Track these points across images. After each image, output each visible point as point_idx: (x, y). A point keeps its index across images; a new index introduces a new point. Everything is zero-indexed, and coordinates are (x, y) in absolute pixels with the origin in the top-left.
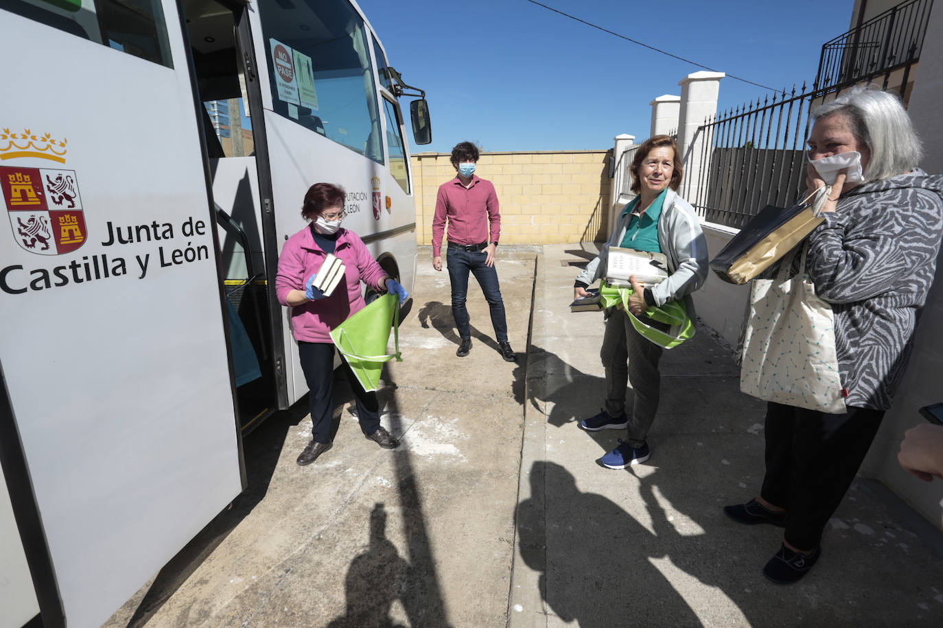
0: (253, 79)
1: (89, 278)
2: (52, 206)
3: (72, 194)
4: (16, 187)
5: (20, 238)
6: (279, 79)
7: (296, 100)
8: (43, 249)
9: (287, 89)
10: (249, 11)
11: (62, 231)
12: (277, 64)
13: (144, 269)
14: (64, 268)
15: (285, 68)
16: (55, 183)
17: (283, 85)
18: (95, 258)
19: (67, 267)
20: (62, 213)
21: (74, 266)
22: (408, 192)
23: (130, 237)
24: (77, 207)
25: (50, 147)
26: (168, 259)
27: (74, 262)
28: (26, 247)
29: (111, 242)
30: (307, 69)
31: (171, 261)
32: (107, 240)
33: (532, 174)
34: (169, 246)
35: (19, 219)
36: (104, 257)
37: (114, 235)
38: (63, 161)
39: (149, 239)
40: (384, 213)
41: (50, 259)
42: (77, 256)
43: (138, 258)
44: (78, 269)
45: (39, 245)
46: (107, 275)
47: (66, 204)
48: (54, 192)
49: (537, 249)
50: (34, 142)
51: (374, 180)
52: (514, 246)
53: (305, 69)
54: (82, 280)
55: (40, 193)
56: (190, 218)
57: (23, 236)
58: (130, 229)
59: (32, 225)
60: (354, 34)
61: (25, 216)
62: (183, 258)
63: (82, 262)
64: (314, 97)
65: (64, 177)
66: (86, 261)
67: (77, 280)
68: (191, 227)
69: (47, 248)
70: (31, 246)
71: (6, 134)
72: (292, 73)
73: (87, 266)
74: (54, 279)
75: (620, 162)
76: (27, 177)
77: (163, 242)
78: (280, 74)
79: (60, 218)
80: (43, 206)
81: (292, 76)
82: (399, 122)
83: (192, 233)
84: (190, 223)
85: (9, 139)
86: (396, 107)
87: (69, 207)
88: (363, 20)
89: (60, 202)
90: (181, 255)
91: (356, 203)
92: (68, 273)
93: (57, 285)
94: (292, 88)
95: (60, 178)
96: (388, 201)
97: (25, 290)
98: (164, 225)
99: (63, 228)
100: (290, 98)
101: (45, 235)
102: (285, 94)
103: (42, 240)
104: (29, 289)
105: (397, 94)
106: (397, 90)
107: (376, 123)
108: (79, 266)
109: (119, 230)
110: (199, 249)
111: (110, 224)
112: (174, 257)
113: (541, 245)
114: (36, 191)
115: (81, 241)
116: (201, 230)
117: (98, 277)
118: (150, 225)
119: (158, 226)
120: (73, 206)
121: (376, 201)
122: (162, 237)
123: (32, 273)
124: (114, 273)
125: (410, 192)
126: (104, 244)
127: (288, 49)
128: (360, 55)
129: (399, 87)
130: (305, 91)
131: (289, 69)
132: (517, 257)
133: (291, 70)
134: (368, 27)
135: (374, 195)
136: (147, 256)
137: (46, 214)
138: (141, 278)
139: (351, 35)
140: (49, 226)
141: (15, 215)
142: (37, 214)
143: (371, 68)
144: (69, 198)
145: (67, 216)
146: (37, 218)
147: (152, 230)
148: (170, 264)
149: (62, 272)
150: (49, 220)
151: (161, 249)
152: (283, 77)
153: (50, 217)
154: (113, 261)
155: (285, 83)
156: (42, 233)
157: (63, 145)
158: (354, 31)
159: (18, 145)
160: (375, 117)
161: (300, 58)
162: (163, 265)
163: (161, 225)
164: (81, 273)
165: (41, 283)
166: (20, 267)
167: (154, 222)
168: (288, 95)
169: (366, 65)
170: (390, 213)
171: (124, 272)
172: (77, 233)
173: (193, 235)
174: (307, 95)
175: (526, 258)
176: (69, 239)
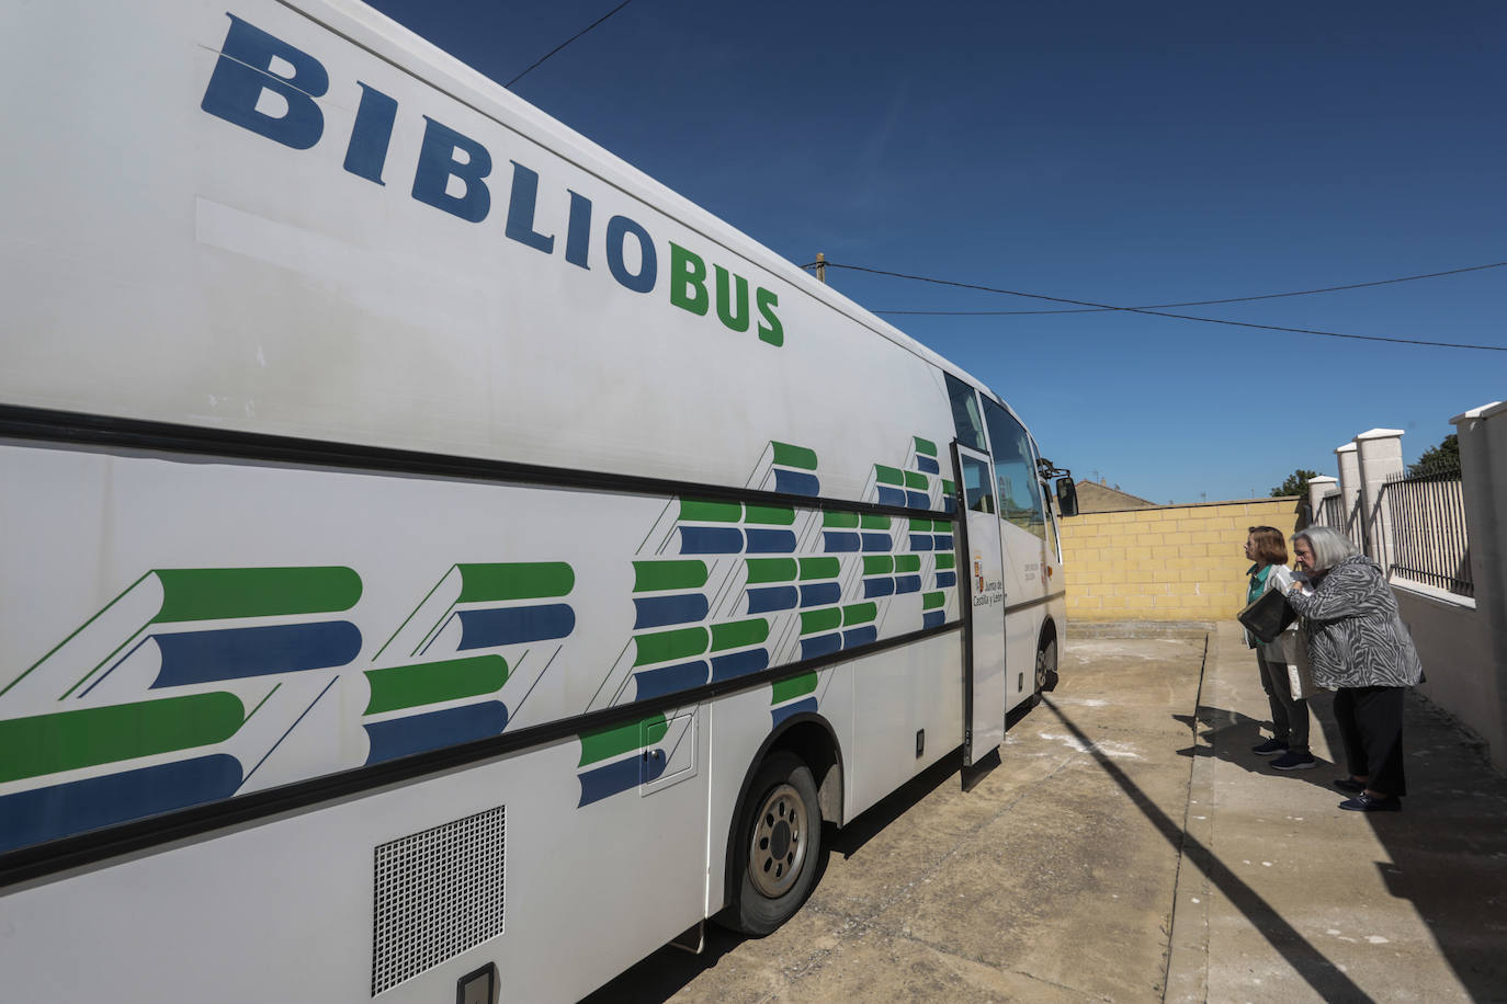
33: (1191, 532)
49: (1208, 626)
51: (1042, 553)
52: (1173, 623)
75: (1320, 511)
105: (1046, 476)
106: (1047, 474)
113: (1213, 621)
129: (1049, 472)
132: (1180, 635)
175: (1193, 637)
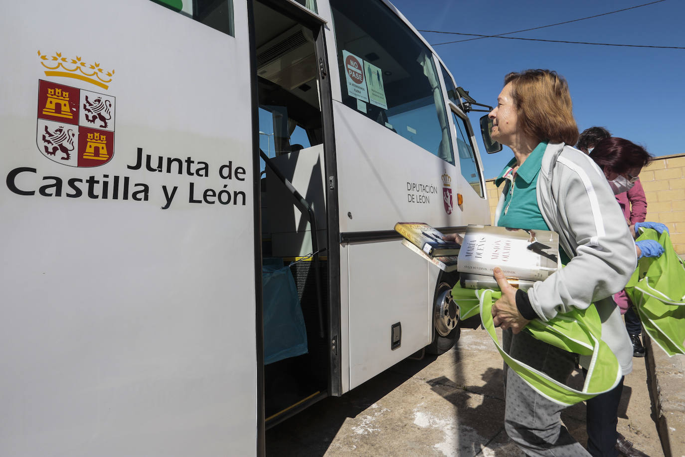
0: (325, 77)
1: (105, 196)
2: (83, 122)
3: (107, 116)
4: (52, 100)
5: (42, 144)
6: (349, 80)
7: (365, 98)
8: (63, 158)
9: (357, 89)
10: (325, 29)
11: (88, 146)
12: (348, 69)
13: (169, 200)
14: (81, 181)
15: (355, 73)
16: (93, 104)
17: (353, 85)
18: (116, 179)
19: (84, 181)
20: (93, 131)
21: (92, 181)
22: (482, 196)
23: (160, 166)
24: (110, 128)
25: (97, 73)
26: (198, 195)
27: (92, 178)
28: (46, 154)
29: (138, 166)
30: (377, 76)
31: (202, 199)
32: (134, 164)
34: (201, 184)
35: (46, 128)
36: (127, 180)
37: (141, 160)
38: (106, 87)
39: (180, 172)
40: (456, 209)
41: (68, 170)
42: (97, 172)
43: (164, 188)
44: (95, 184)
45: (60, 153)
46: (126, 197)
47: (98, 124)
48: (89, 111)
50: (82, 68)
51: (445, 176)
53: (375, 77)
54: (97, 197)
55: (75, 109)
56: (230, 163)
57: (46, 143)
58: (161, 159)
59: (58, 134)
60: (424, 64)
61: (53, 126)
62: (216, 199)
63: (102, 180)
64: (383, 99)
65: (103, 100)
66: (106, 179)
67: (91, 195)
68: (229, 171)
69: (68, 158)
70: (51, 153)
71: (58, 57)
72: (362, 77)
73: (106, 184)
74: (66, 189)
76: (66, 94)
77: (195, 179)
78: (351, 76)
79: (89, 135)
80: (75, 121)
81: (362, 79)
82: (469, 134)
83: (230, 176)
84: (230, 166)
85: (60, 61)
86: (466, 122)
87: (101, 126)
88: (431, 52)
89: (93, 121)
90: (214, 195)
91: (426, 194)
92: (84, 187)
93: (68, 195)
94: (361, 88)
95: (99, 101)
96: (460, 198)
97: (32, 193)
98: (199, 163)
99: (89, 144)
100: (360, 96)
101: (69, 147)
102: (355, 92)
103: (65, 150)
104: (37, 193)
105: (466, 110)
106: (466, 107)
107: (446, 130)
108: (98, 182)
109: (149, 157)
110: (236, 194)
111: (140, 151)
112: (205, 195)
114: (71, 107)
115: (106, 159)
116: (240, 176)
117: (115, 196)
118: (183, 160)
119: (193, 162)
120: (106, 126)
121: (447, 197)
122: (195, 174)
123: (45, 178)
124: (134, 196)
125: (483, 196)
126: (129, 167)
127: (360, 60)
128: (430, 78)
129: (467, 104)
130: (374, 93)
131: (359, 74)
133: (362, 75)
134: (436, 58)
135: (445, 190)
136: (175, 189)
137: (75, 129)
138: (163, 208)
139: (422, 64)
140: (76, 140)
141: (43, 123)
142: (66, 127)
143: (439, 87)
144: (103, 119)
145: (97, 135)
146: (65, 130)
147: (185, 165)
148: (200, 202)
149: (76, 184)
150: (77, 133)
151: (192, 185)
152: (353, 79)
153: (79, 131)
154: (136, 185)
155: (355, 83)
156: (65, 144)
157: (109, 75)
158: (424, 61)
159: (66, 67)
160: (444, 125)
161: (370, 67)
162: (192, 200)
163: (196, 162)
164: (98, 189)
165: (52, 190)
166: (34, 170)
167: (189, 158)
168: (357, 93)
169: (435, 84)
170: (462, 210)
171: (146, 198)
172: (103, 151)
173: (230, 178)
174: (376, 95)
176: (93, 155)
